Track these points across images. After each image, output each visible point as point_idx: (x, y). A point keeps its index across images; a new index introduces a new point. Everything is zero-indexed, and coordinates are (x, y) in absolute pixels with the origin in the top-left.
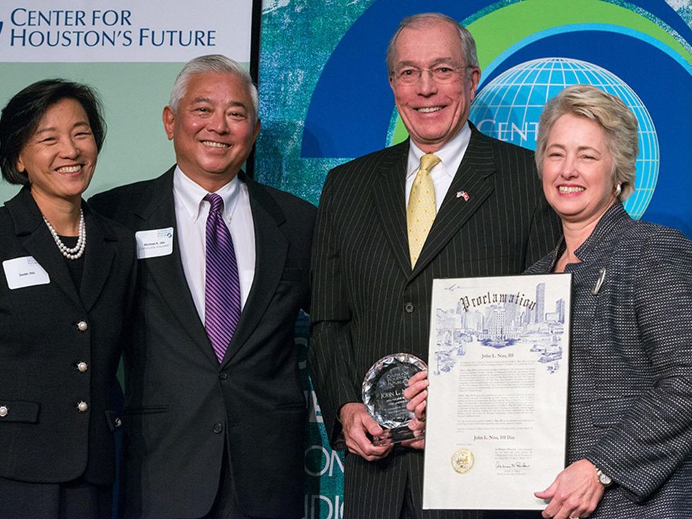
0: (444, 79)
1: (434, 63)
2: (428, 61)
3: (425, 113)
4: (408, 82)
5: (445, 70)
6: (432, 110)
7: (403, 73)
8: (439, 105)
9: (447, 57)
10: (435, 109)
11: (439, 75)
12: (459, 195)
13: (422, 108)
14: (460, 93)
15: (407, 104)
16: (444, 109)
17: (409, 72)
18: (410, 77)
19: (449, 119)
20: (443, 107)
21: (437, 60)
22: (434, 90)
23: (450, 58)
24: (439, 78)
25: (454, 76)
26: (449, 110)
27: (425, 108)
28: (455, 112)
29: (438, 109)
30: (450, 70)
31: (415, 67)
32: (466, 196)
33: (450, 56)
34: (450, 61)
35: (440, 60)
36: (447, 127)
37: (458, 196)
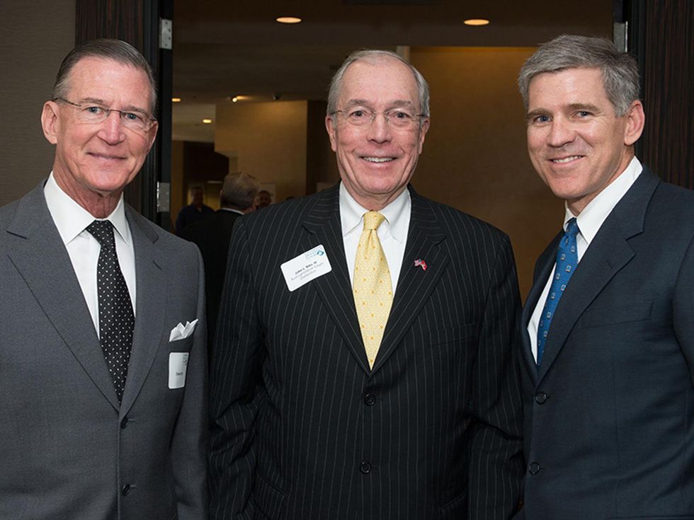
0: (401, 126)
1: (392, 106)
2: (385, 102)
3: (374, 162)
4: (357, 125)
5: (401, 115)
6: (382, 160)
7: (352, 114)
8: (391, 155)
9: (407, 100)
10: (386, 159)
11: (396, 122)
12: (417, 263)
13: (371, 157)
14: (413, 145)
15: (353, 151)
16: (393, 161)
17: (359, 114)
18: (360, 120)
19: (399, 173)
20: (394, 158)
21: (396, 102)
22: (388, 137)
23: (409, 103)
24: (395, 124)
25: (412, 124)
26: (399, 163)
27: (375, 157)
28: (406, 166)
29: (388, 159)
30: (408, 116)
31: (367, 107)
32: (423, 266)
33: (410, 100)
34: (409, 105)
35: (399, 103)
36: (396, 182)
37: (416, 265)
